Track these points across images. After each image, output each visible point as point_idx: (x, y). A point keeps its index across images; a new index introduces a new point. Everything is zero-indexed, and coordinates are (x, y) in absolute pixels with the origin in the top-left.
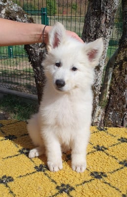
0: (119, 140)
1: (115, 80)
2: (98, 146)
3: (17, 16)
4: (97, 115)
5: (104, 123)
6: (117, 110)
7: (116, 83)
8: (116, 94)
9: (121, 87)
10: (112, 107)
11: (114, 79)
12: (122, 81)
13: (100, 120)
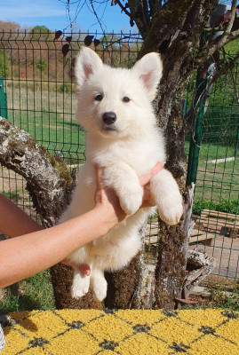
0: (200, 330)
1: (166, 228)
2: (175, 344)
3: (26, 149)
4: (144, 284)
5: (156, 295)
6: (174, 274)
7: (168, 233)
8: (170, 250)
9: (176, 239)
10: (166, 270)
11: (164, 227)
12: (177, 231)
13: (150, 291)
